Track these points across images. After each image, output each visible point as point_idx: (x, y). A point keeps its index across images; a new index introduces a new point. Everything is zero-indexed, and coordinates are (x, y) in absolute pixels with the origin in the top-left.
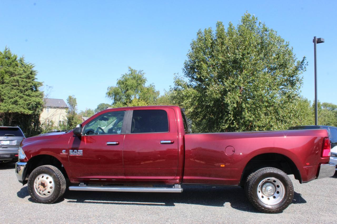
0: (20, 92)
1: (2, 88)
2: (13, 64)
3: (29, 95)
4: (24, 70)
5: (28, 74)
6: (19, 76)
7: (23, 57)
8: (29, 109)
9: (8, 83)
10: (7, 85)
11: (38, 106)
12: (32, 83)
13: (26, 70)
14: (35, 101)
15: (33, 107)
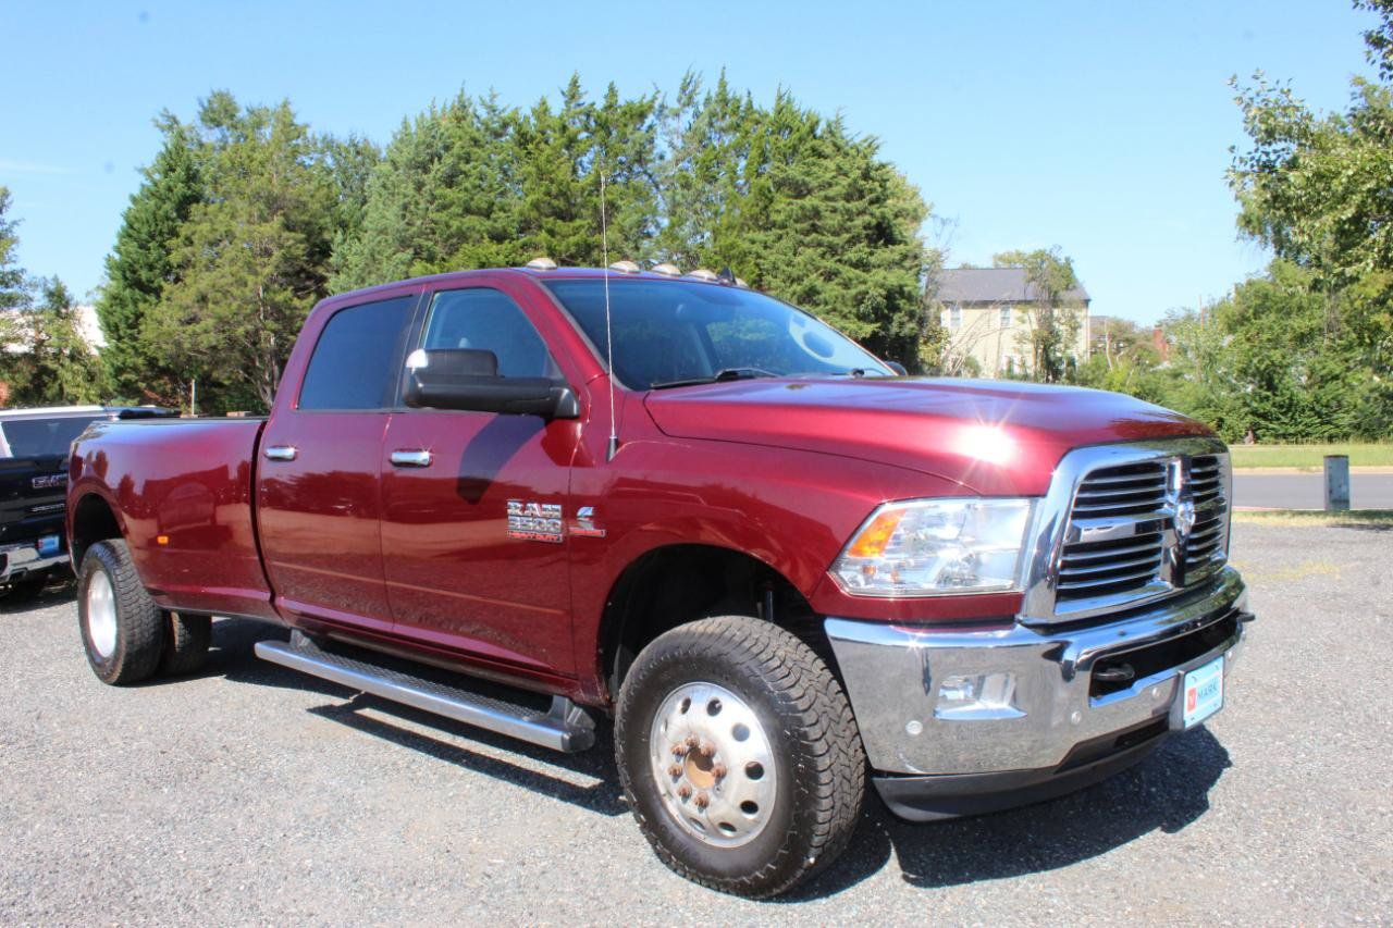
0: (828, 256)
1: (766, 247)
2: (802, 149)
3: (861, 265)
4: (839, 168)
5: (855, 181)
6: (822, 193)
7: (838, 115)
8: (862, 317)
9: (783, 227)
10: (780, 232)
11: (898, 302)
12: (872, 215)
13: (846, 167)
14: (882, 286)
15: (876, 310)
